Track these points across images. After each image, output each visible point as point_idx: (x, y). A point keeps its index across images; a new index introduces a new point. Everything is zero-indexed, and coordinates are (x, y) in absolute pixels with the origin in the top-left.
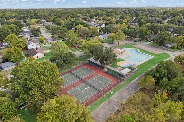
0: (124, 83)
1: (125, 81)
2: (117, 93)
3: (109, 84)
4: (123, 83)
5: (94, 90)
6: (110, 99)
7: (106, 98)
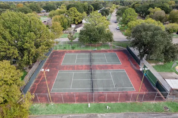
0: (155, 105)
1: (162, 102)
2: (120, 114)
3: (122, 90)
4: (154, 102)
5: (90, 86)
6: (96, 116)
7: (89, 110)
